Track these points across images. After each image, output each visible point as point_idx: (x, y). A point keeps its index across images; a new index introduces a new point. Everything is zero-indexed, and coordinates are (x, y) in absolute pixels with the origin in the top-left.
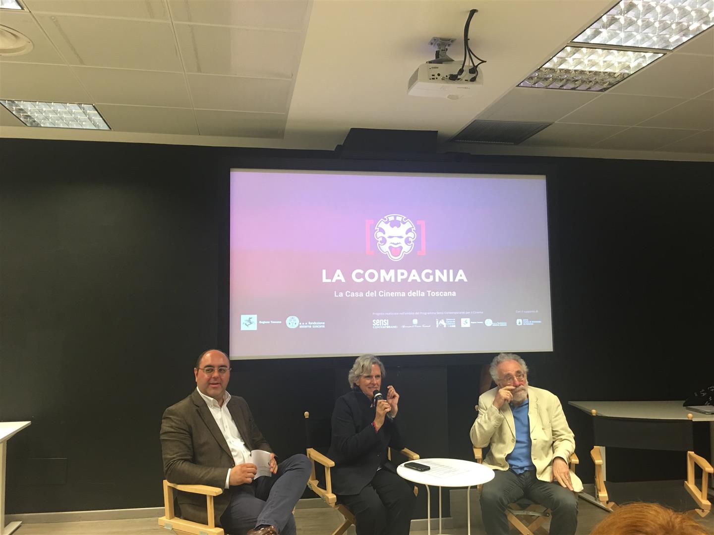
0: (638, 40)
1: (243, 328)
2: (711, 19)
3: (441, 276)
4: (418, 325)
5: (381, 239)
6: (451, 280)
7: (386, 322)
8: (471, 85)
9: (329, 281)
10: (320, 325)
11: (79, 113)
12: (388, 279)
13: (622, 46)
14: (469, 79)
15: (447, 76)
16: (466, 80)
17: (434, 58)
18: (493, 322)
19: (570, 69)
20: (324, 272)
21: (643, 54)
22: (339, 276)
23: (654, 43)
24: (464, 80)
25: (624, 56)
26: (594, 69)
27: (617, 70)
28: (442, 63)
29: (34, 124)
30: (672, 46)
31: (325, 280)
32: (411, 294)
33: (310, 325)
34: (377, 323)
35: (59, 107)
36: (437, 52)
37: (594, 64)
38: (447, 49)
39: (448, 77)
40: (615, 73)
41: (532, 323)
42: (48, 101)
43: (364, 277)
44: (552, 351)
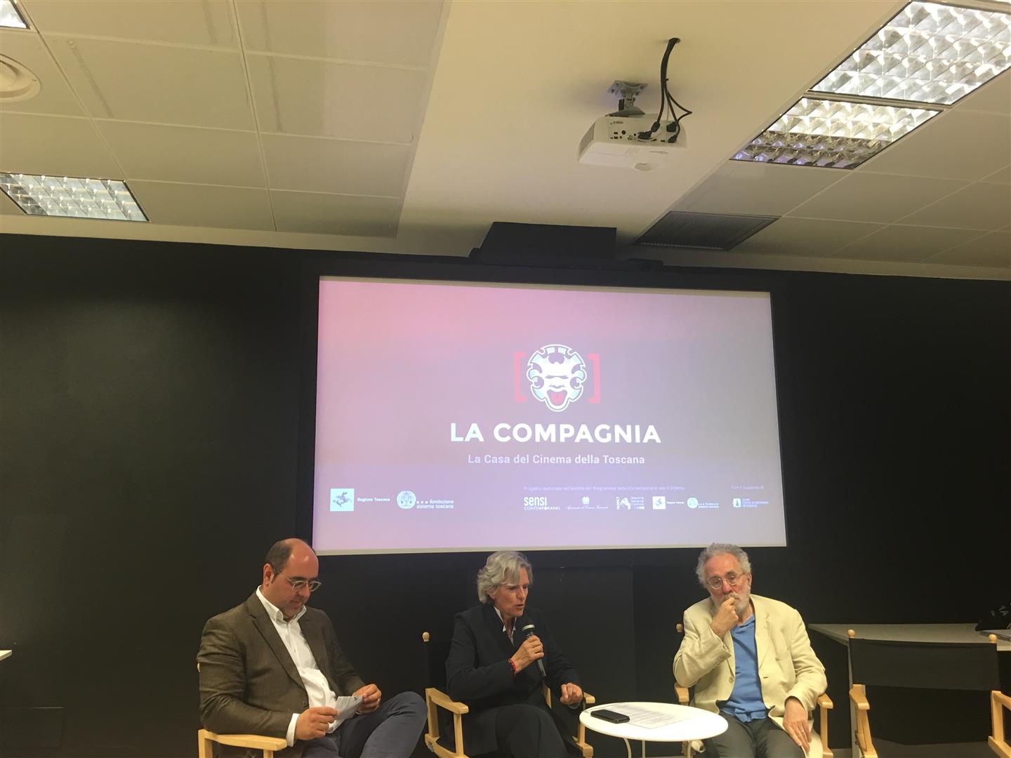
0: (903, 90)
1: (334, 508)
2: (1007, 59)
3: (624, 434)
4: (590, 505)
5: (536, 380)
6: (638, 440)
7: (544, 501)
8: (669, 148)
9: (461, 439)
10: (448, 504)
11: (103, 195)
12: (545, 438)
13: (880, 98)
14: (667, 140)
15: (635, 135)
16: (662, 141)
17: (617, 110)
18: (699, 502)
19: (806, 133)
20: (453, 426)
21: (908, 111)
22: (474, 432)
23: (925, 95)
24: (659, 140)
25: (883, 113)
26: (840, 134)
27: (872, 136)
28: (627, 116)
29: (36, 211)
30: (951, 100)
31: (454, 438)
32: (579, 460)
33: (432, 504)
34: (530, 502)
35: (75, 185)
36: (620, 101)
37: (839, 127)
38: (634, 99)
39: (637, 135)
40: (869, 141)
41: (754, 505)
42: (58, 174)
43: (511, 435)
44: (785, 545)
